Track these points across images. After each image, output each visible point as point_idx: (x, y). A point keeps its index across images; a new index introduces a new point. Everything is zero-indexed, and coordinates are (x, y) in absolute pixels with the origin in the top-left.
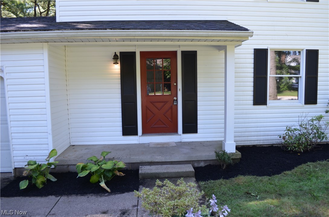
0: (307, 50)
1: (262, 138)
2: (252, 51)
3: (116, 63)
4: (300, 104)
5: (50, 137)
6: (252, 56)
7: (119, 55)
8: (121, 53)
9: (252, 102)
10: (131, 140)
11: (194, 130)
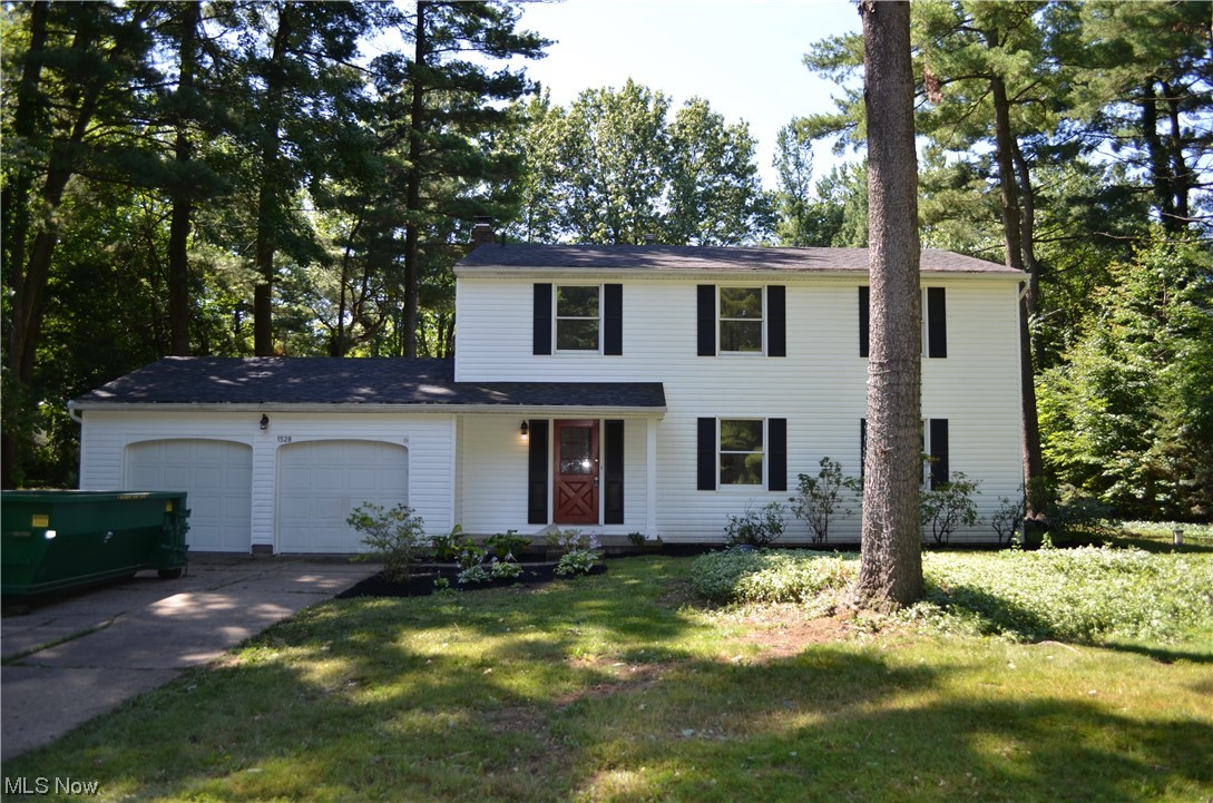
0: (770, 419)
1: (710, 534)
2: (696, 421)
3: (524, 433)
4: (763, 491)
5: (452, 514)
6: (696, 427)
7: (527, 422)
8: (531, 421)
9: (696, 486)
10: (536, 529)
11: (621, 521)
